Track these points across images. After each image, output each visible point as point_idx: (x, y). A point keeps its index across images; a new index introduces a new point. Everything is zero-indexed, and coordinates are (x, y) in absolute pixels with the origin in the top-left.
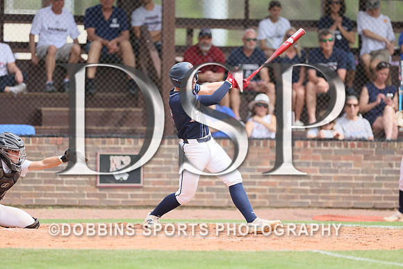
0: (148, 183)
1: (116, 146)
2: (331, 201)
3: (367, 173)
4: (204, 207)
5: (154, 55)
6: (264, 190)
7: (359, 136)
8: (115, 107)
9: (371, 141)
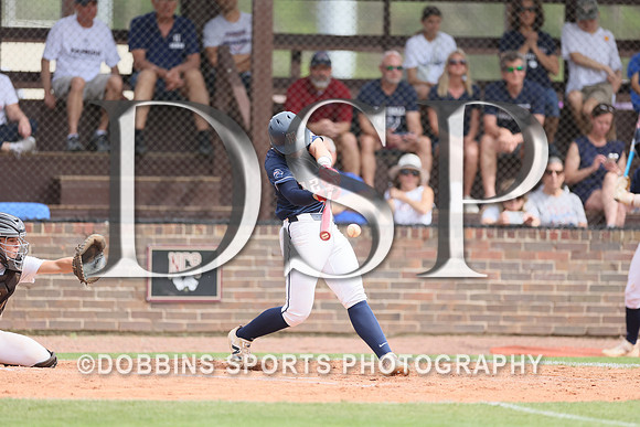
0: (229, 295)
1: (178, 236)
2: (519, 324)
3: (577, 279)
4: (318, 334)
5: (240, 92)
6: (412, 307)
7: (564, 221)
8: (177, 175)
9: (583, 229)
